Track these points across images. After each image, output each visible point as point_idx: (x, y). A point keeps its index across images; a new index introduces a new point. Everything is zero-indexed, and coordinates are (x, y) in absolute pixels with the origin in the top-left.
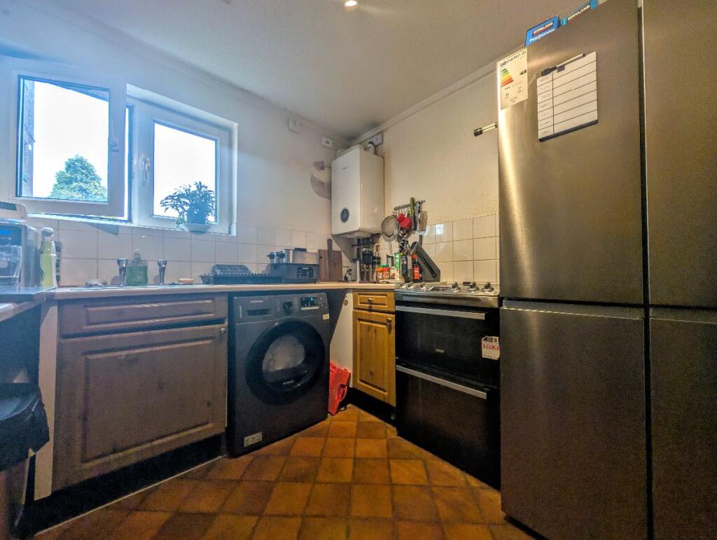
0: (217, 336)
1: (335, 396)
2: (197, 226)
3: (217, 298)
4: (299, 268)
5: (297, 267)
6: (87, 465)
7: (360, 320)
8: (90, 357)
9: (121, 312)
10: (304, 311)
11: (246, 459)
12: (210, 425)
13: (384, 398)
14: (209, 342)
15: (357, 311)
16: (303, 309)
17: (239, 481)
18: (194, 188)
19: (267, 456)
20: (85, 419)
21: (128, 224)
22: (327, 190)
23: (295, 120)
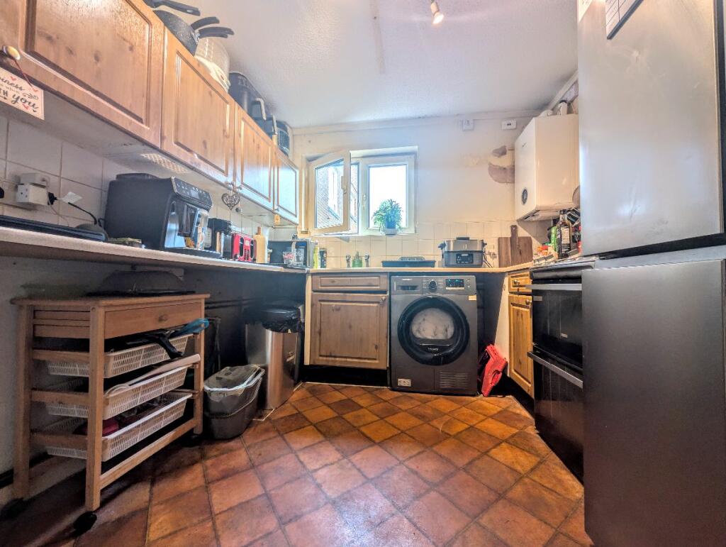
0: (381, 301)
1: (490, 381)
2: (390, 231)
3: (382, 276)
4: (457, 255)
5: (455, 254)
6: (321, 358)
7: (513, 305)
8: (323, 303)
9: (333, 282)
10: (448, 290)
11: (397, 394)
12: (377, 361)
13: (529, 390)
14: (375, 305)
15: (512, 295)
16: (447, 288)
17: (386, 401)
18: (388, 204)
19: (412, 398)
20: (320, 334)
21: (357, 235)
22: (509, 174)
23: (468, 121)
